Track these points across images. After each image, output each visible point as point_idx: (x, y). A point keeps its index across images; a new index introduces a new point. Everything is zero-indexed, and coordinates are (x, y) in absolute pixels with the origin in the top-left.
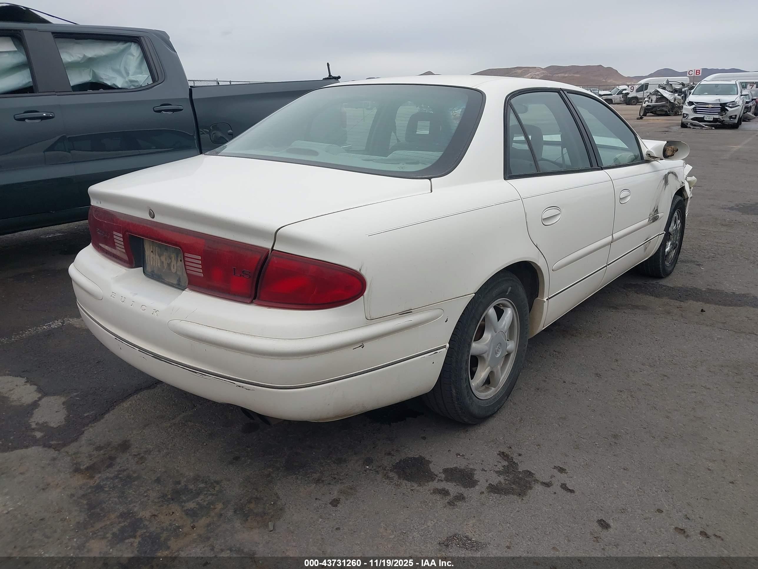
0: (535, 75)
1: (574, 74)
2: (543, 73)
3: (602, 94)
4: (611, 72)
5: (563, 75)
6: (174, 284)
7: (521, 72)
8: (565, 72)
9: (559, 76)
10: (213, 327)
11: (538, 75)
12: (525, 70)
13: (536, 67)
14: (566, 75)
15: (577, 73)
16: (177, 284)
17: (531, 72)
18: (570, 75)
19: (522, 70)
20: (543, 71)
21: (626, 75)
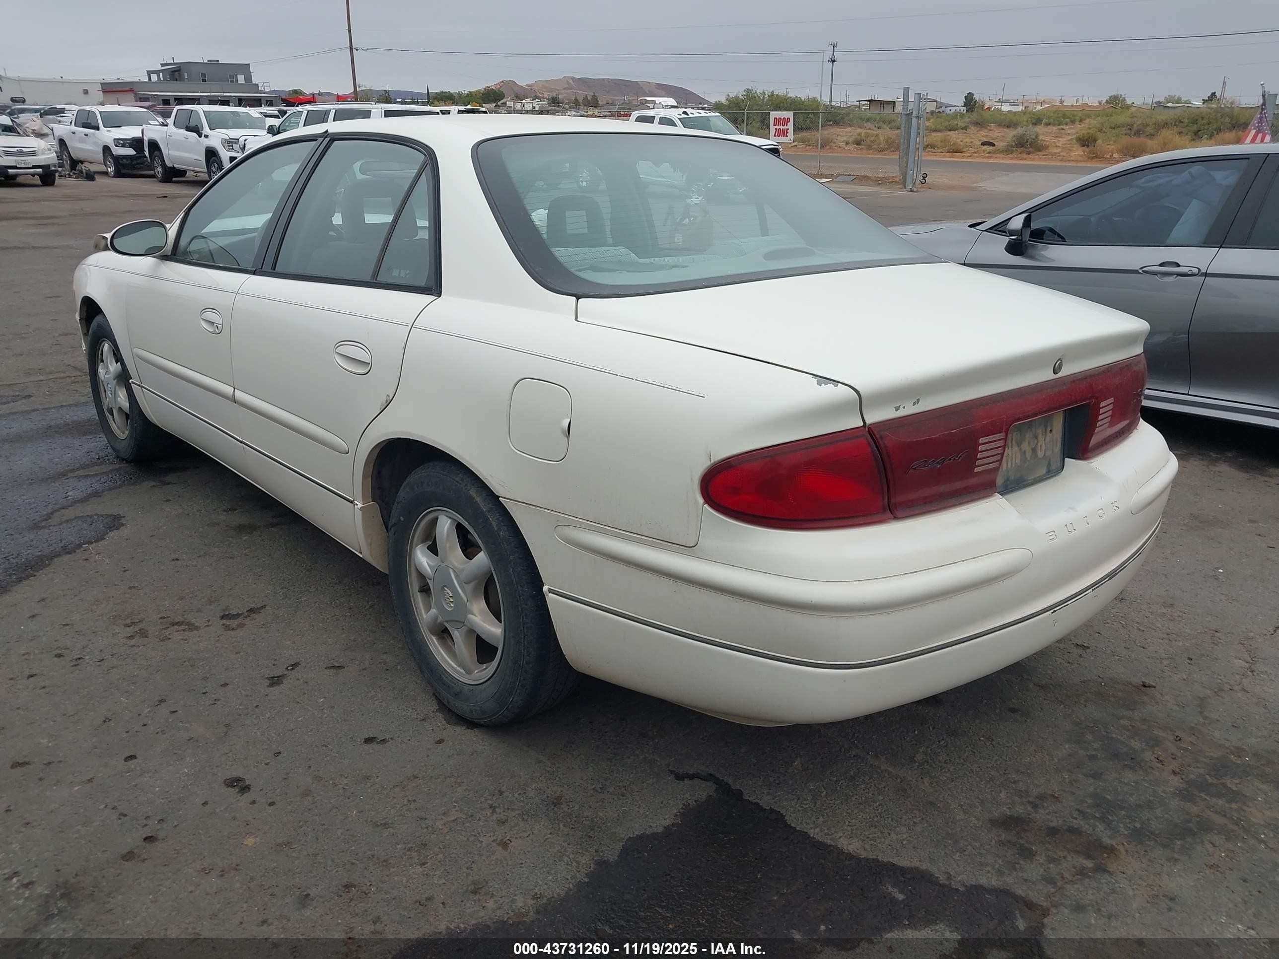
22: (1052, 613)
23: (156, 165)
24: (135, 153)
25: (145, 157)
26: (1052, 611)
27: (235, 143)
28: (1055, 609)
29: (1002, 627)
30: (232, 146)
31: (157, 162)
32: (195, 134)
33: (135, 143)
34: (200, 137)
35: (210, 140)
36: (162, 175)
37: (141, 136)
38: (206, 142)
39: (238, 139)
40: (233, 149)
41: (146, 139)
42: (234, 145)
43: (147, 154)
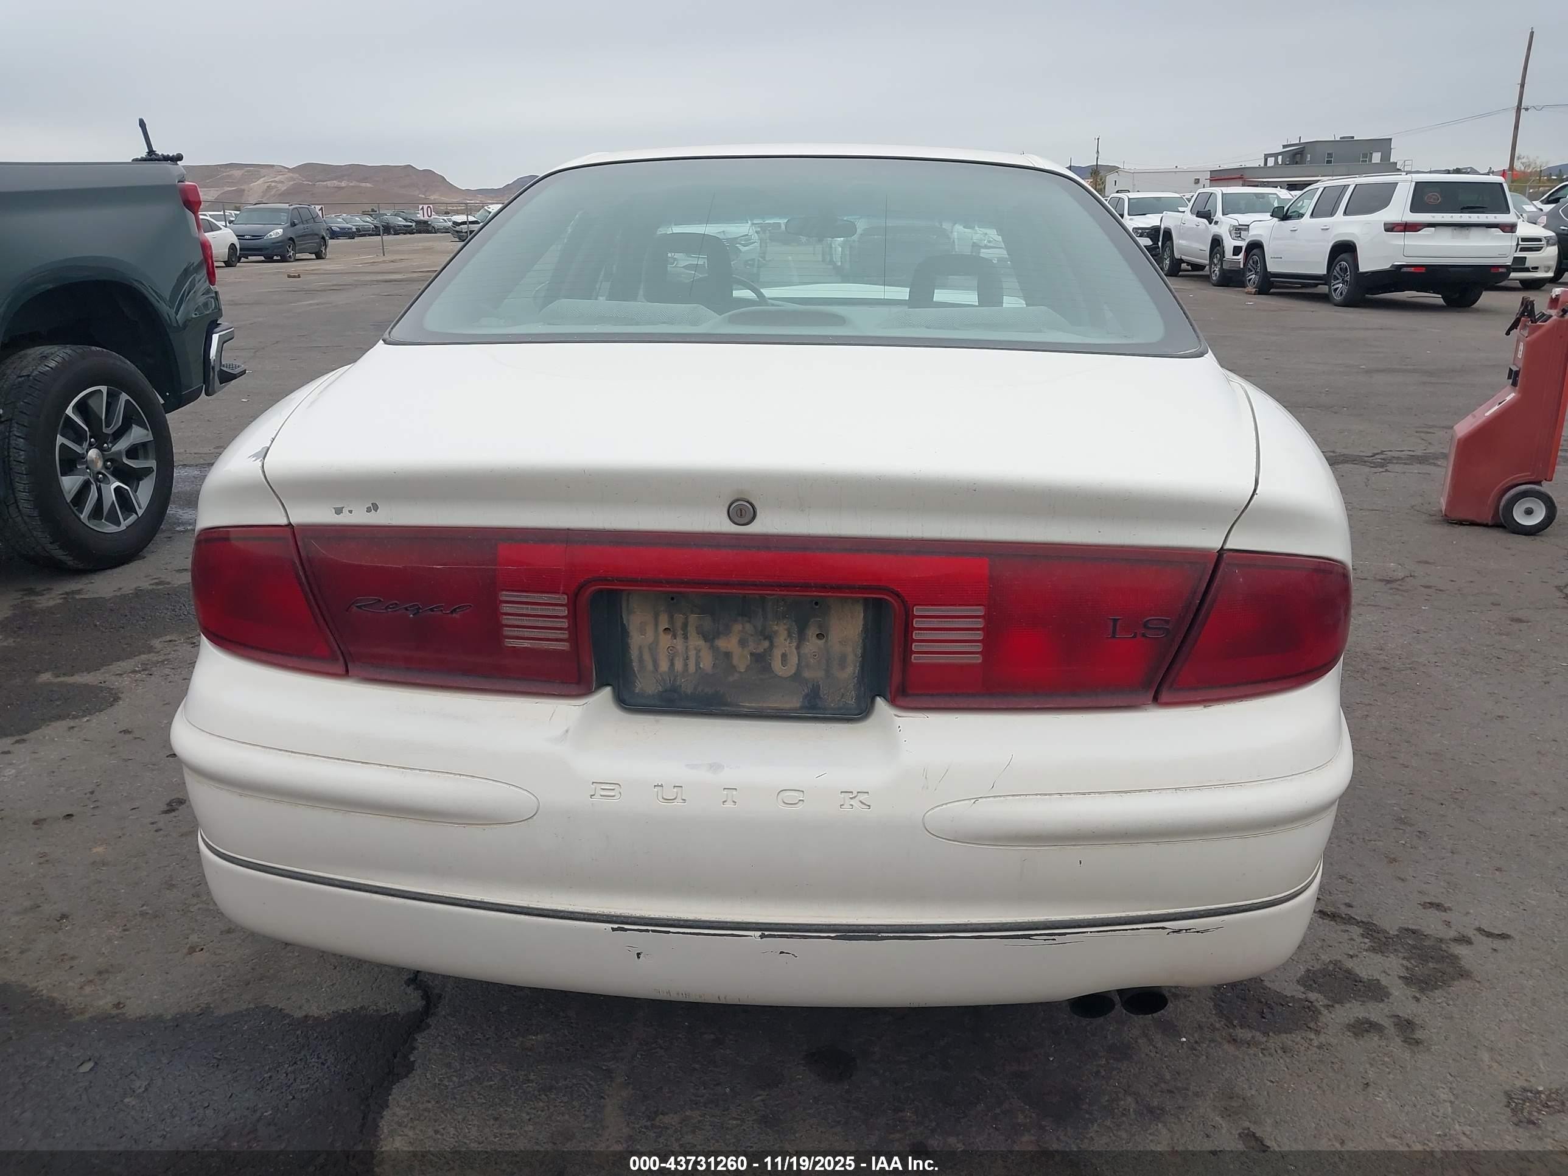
0: (276, 182)
1: (358, 181)
2: (293, 179)
3: (460, 221)
4: (431, 180)
5: (336, 183)
6: (795, 710)
7: (241, 174)
8: (340, 178)
9: (329, 185)
10: (1100, 793)
11: (282, 182)
12: (248, 171)
13: (273, 166)
14: (343, 184)
15: (365, 180)
16: (802, 708)
17: (264, 176)
18: (351, 184)
19: (243, 171)
20: (291, 175)
21: (463, 187)
22: (613, 929)
23: (1166, 257)
24: (1151, 243)
25: (1159, 247)
26: (616, 926)
27: (1245, 230)
28: (626, 927)
29: (478, 904)
30: (1240, 233)
31: (1168, 252)
32: (1205, 221)
33: (1153, 232)
34: (1210, 223)
35: (1220, 228)
36: (1169, 268)
37: (1159, 224)
38: (1214, 229)
39: (1248, 226)
40: (1240, 237)
41: (1162, 227)
42: (1242, 232)
43: (1160, 244)
